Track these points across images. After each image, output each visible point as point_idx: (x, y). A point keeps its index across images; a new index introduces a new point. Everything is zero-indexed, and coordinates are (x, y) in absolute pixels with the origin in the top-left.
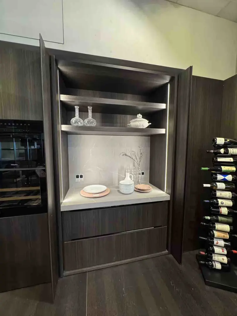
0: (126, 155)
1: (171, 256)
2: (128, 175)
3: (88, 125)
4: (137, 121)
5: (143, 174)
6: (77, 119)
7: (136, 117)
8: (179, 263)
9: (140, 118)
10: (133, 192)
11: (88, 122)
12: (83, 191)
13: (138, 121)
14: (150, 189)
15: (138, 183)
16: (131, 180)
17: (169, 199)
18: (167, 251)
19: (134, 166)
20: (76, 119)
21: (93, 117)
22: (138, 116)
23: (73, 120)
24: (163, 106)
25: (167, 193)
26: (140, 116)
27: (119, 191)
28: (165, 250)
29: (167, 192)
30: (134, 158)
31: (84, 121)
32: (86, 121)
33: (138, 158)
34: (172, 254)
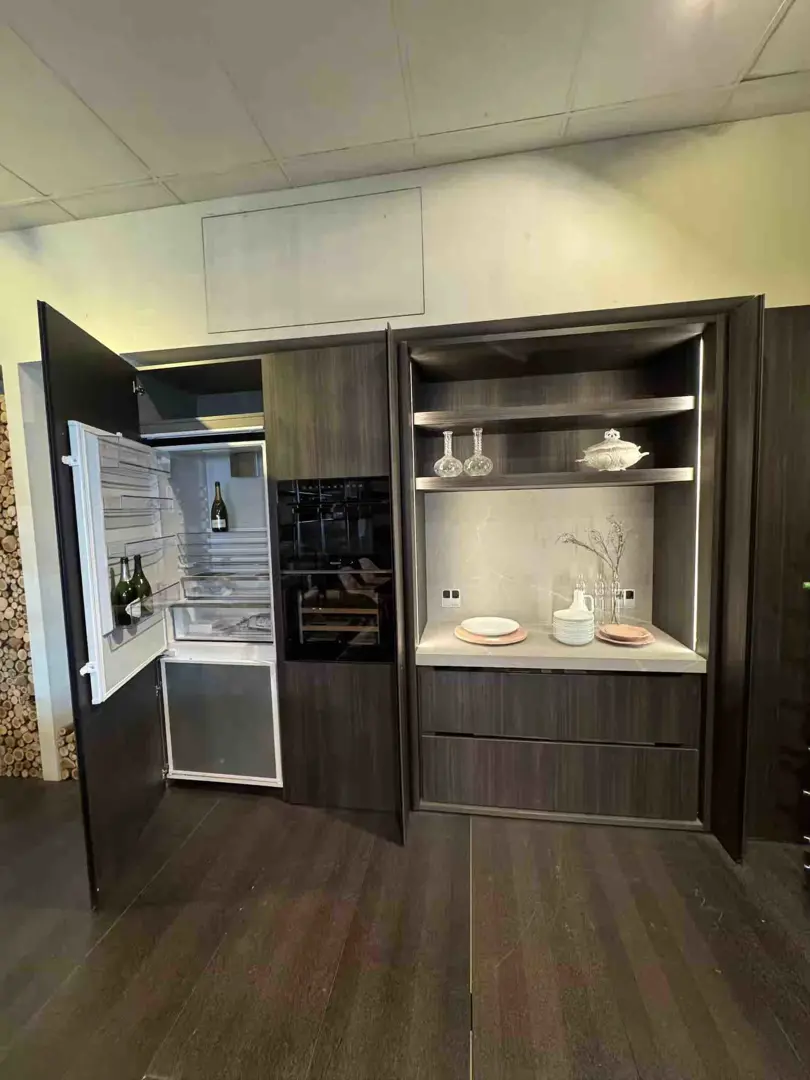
0: (574, 541)
1: (712, 839)
2: (580, 597)
3: (474, 474)
4: (603, 450)
5: (630, 595)
6: (448, 462)
7: (602, 440)
8: (735, 860)
9: (613, 442)
10: (591, 642)
11: (473, 467)
12: (462, 628)
13: (609, 450)
14: (644, 639)
15: (614, 620)
16: (590, 610)
17: (703, 670)
18: (698, 823)
19: (601, 571)
20: (447, 464)
21: (485, 452)
22: (606, 436)
23: (440, 464)
24: (685, 403)
25: (700, 655)
26: (613, 435)
27: (553, 638)
28: (695, 820)
29: (699, 651)
30: (599, 549)
31: (463, 462)
32: (469, 463)
33: (610, 549)
34: (716, 835)
